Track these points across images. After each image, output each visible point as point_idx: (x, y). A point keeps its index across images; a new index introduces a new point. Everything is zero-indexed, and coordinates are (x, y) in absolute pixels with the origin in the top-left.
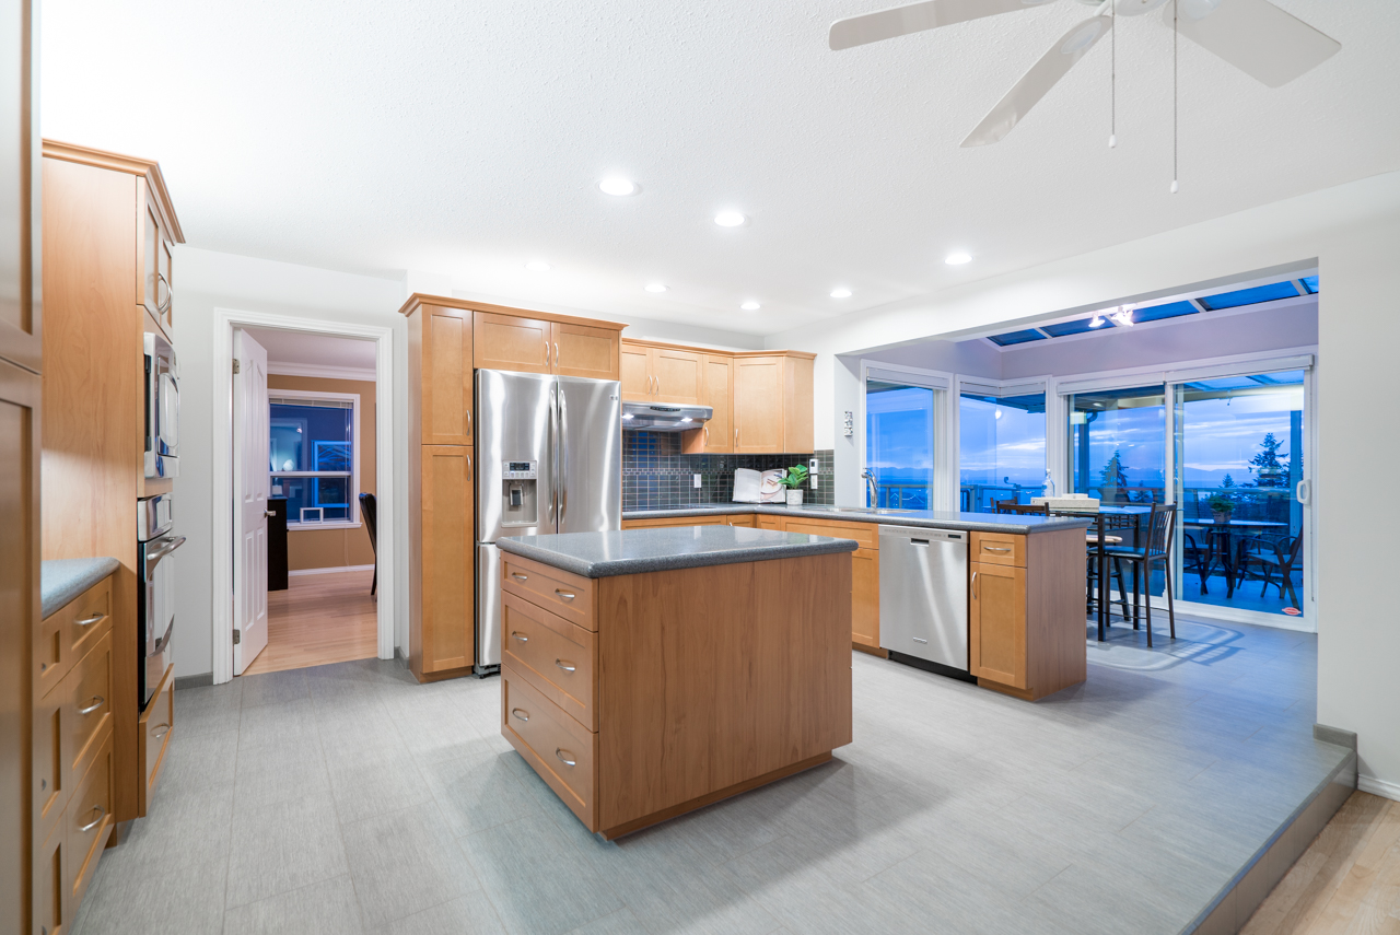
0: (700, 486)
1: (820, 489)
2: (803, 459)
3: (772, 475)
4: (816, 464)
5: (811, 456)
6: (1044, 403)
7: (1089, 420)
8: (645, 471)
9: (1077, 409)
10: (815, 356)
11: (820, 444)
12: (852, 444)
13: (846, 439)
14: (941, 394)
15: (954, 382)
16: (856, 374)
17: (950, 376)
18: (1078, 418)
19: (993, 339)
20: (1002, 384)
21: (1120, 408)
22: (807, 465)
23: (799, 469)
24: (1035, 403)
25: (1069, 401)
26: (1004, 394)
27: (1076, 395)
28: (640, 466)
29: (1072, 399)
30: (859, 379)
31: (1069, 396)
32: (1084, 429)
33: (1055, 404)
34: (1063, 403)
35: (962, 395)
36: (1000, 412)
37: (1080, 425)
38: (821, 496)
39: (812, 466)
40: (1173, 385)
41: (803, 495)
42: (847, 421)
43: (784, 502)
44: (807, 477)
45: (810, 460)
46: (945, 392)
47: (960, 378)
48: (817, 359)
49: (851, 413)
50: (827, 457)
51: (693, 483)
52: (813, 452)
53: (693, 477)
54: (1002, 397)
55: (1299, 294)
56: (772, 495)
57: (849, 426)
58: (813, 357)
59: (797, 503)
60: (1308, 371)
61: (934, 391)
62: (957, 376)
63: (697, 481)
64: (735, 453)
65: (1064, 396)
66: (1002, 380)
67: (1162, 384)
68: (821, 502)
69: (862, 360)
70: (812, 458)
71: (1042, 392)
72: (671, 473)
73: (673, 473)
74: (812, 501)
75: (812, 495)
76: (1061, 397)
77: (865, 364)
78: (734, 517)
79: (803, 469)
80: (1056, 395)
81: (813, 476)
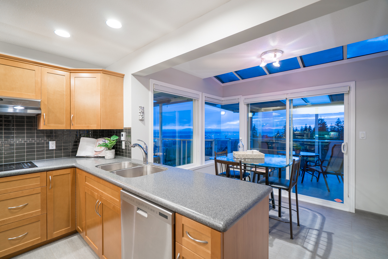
0: (54, 148)
1: (126, 149)
2: (118, 132)
3: (101, 141)
4: (124, 135)
5: (121, 131)
6: (239, 109)
7: (253, 116)
9: (251, 112)
10: (124, 75)
11: (126, 125)
12: (144, 124)
13: (140, 122)
14: (196, 102)
15: (201, 97)
16: (147, 87)
17: (200, 93)
18: (250, 115)
19: (217, 77)
20: (223, 99)
21: (262, 112)
22: (120, 136)
23: (114, 138)
24: (234, 108)
25: (248, 106)
26: (224, 103)
27: (251, 104)
29: (249, 106)
30: (149, 90)
31: (248, 104)
33: (243, 108)
34: (246, 107)
35: (206, 103)
36: (223, 112)
37: (250, 117)
38: (126, 153)
39: (122, 136)
40: (289, 100)
41: (114, 153)
42: (140, 111)
43: (104, 157)
44: (119, 142)
45: (121, 133)
46: (198, 100)
47: (205, 95)
48: (125, 77)
49: (143, 107)
50: (128, 131)
51: (48, 147)
52: (123, 129)
53: (48, 143)
54: (223, 105)
55: (343, 58)
56: (99, 153)
57: (142, 115)
58: (122, 76)
59: (109, 158)
60: (347, 93)
61: (193, 100)
62: (204, 94)
63: (52, 145)
64: (71, 129)
65: (246, 104)
66: (223, 97)
67: (285, 99)
68: (126, 156)
69: (151, 80)
70: (123, 132)
71: (238, 103)
72: (27, 141)
73: (29, 141)
74: (123, 155)
75: (122, 152)
76: (245, 104)
77: (152, 82)
78: (54, 172)
79: (117, 138)
80: (243, 104)
81: (122, 142)
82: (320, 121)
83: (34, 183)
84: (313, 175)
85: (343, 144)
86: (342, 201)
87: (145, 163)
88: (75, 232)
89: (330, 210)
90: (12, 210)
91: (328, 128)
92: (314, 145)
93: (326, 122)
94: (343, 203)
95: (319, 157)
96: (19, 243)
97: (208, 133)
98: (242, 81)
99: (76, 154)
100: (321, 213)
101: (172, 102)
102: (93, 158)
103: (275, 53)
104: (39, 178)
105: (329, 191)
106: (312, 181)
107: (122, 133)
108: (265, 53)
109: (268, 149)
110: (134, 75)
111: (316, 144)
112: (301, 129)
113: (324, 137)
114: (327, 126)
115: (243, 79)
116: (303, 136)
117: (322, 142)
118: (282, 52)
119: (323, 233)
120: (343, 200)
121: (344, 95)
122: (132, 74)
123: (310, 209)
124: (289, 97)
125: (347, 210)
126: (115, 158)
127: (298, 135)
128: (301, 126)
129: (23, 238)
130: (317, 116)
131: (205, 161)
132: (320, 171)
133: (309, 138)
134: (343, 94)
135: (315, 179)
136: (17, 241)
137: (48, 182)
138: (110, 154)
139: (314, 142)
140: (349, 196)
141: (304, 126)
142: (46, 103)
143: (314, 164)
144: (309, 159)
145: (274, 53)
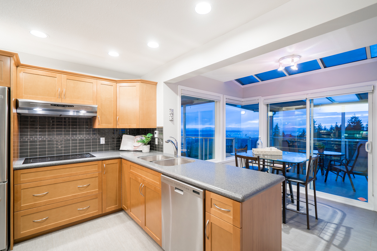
0: (104, 143)
1: (158, 145)
2: (152, 131)
3: (138, 138)
4: (157, 133)
5: (155, 129)
6: (258, 109)
7: (274, 115)
9: (271, 111)
10: (157, 83)
11: (159, 125)
12: (174, 124)
13: (170, 122)
14: (218, 103)
15: (223, 99)
16: (176, 92)
17: (221, 96)
18: (271, 114)
19: (238, 80)
20: (243, 100)
21: (283, 111)
22: (153, 134)
23: (150, 135)
24: (254, 108)
25: (268, 106)
27: (271, 104)
28: (65, 134)
29: (269, 106)
30: (178, 95)
31: (268, 104)
32: (272, 117)
33: (263, 108)
34: (265, 107)
35: (227, 104)
36: (243, 112)
37: (270, 116)
38: (159, 148)
39: (156, 134)
40: (310, 100)
41: (149, 148)
42: (170, 113)
43: (142, 151)
44: (153, 139)
45: (154, 131)
46: (219, 102)
47: (226, 96)
48: (158, 85)
49: (173, 110)
50: (161, 130)
51: (100, 142)
53: (100, 139)
54: (243, 105)
55: (367, 58)
56: (137, 147)
57: (171, 116)
58: (156, 84)
59: (146, 152)
60: (371, 92)
61: (215, 102)
62: (224, 96)
63: (102, 141)
64: (117, 128)
65: (266, 104)
66: (243, 98)
67: (305, 99)
68: (159, 151)
69: (179, 86)
71: (258, 103)
72: (86, 138)
73: (87, 138)
74: (156, 150)
75: (156, 147)
76: (264, 105)
77: (180, 87)
78: (107, 161)
79: (152, 135)
80: (263, 104)
81: (156, 139)
82: (354, 120)
83: (93, 169)
84: (338, 174)
85: (367, 143)
86: (366, 200)
87: (176, 156)
88: (121, 210)
89: (353, 208)
90: (80, 188)
91: (364, 127)
92: (341, 145)
93: (361, 121)
94: (367, 201)
95: (346, 156)
96: (84, 213)
97: (229, 132)
98: (261, 83)
99: (120, 148)
100: (342, 210)
101: (194, 103)
102: (132, 152)
103: (293, 58)
104: (97, 165)
105: (355, 190)
106: (336, 180)
107: (155, 131)
108: (283, 58)
109: (289, 147)
110: (166, 83)
111: (343, 144)
112: (330, 128)
113: (354, 137)
114: (362, 125)
115: (262, 81)
116: (330, 135)
117: (349, 142)
118: (300, 56)
119: (342, 227)
120: (367, 198)
121: (369, 94)
122: (164, 82)
123: (330, 205)
124: (309, 97)
125: (372, 209)
126: (150, 152)
127: (324, 135)
128: (331, 124)
129: (87, 210)
130: (343, 114)
131: (226, 157)
132: (345, 170)
133: (337, 137)
134: (367, 93)
135: (340, 179)
136: (83, 212)
137: (103, 169)
138: (146, 148)
139: (341, 142)
140: (374, 195)
141: (334, 125)
142: (100, 108)
143: (339, 164)
144: (333, 158)
145: (291, 58)
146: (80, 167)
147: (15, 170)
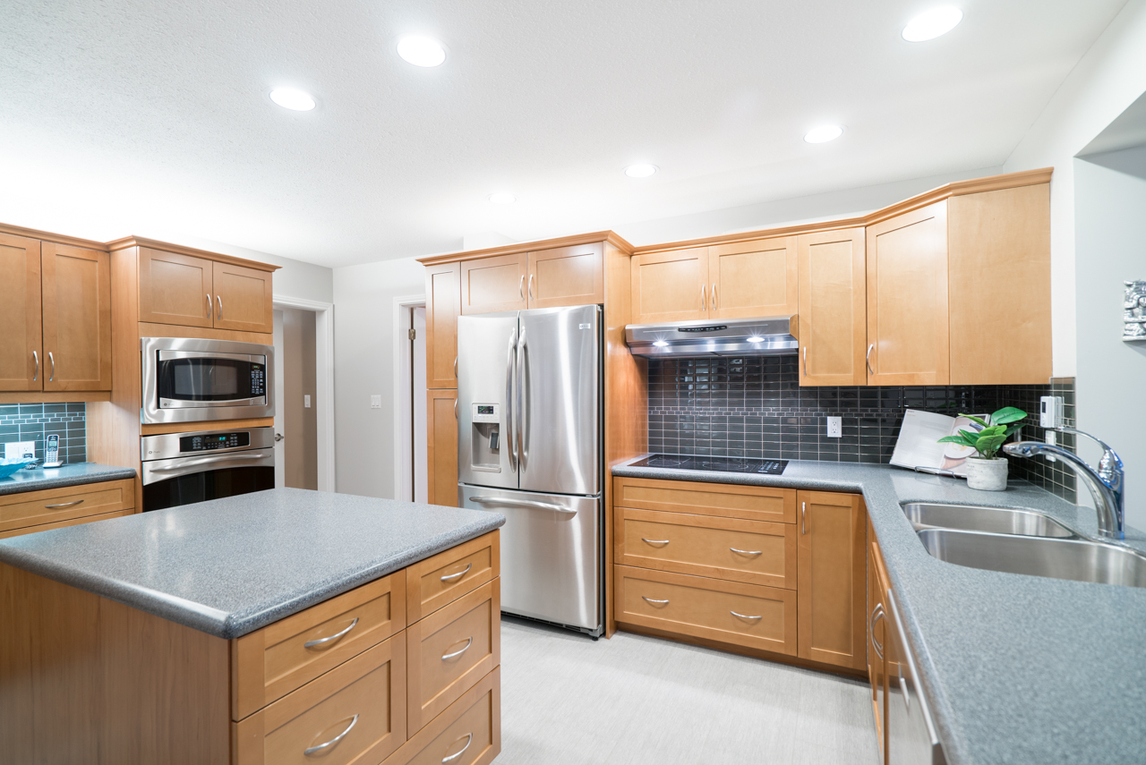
2: (1026, 397)
3: (966, 423)
4: (1050, 408)
5: (1044, 389)
8: (741, 411)
10: (1051, 173)
11: (1061, 368)
22: (1034, 410)
23: (1008, 416)
28: (731, 404)
38: (1058, 477)
39: (1044, 411)
41: (1006, 471)
42: (1131, 305)
43: (965, 479)
44: (1032, 430)
45: (1039, 400)
48: (1055, 177)
51: (824, 430)
52: (1049, 382)
53: (824, 422)
56: (955, 462)
57: (1139, 319)
58: (1044, 178)
59: (981, 486)
63: (834, 427)
64: (869, 385)
68: (1058, 490)
70: (1047, 394)
75: (1048, 473)
78: (813, 494)
79: (1021, 416)
81: (1048, 433)
83: (771, 509)
87: (1107, 535)
90: (736, 556)
96: (746, 630)
99: (890, 458)
102: (938, 478)
104: (781, 501)
107: (1044, 399)
122: (1079, 156)
126: (1007, 490)
129: (753, 625)
136: (744, 625)
137: (800, 518)
138: (986, 475)
142: (809, 321)
146: (736, 497)
147: (615, 475)
